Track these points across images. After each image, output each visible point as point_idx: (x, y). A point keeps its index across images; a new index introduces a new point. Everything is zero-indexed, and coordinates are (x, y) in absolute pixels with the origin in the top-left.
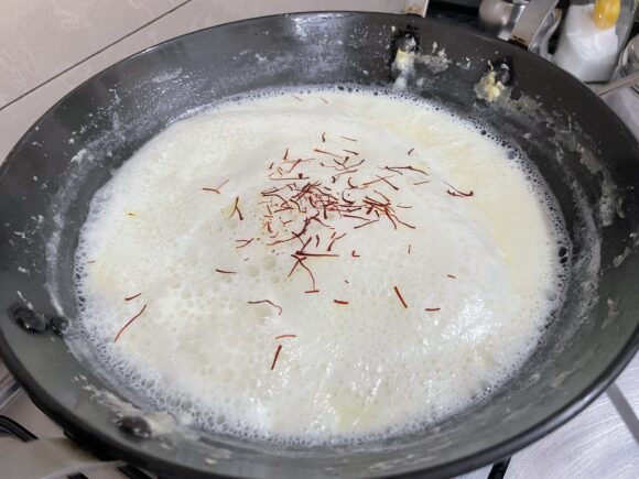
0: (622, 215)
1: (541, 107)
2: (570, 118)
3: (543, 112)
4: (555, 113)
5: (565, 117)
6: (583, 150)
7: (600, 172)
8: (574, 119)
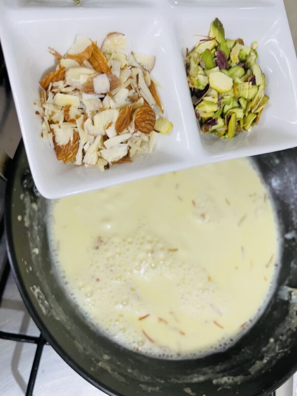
0: (219, 389)
1: (293, 331)
2: (286, 350)
3: (290, 332)
4: (290, 340)
5: (287, 347)
6: (265, 361)
7: (250, 374)
8: (286, 353)
